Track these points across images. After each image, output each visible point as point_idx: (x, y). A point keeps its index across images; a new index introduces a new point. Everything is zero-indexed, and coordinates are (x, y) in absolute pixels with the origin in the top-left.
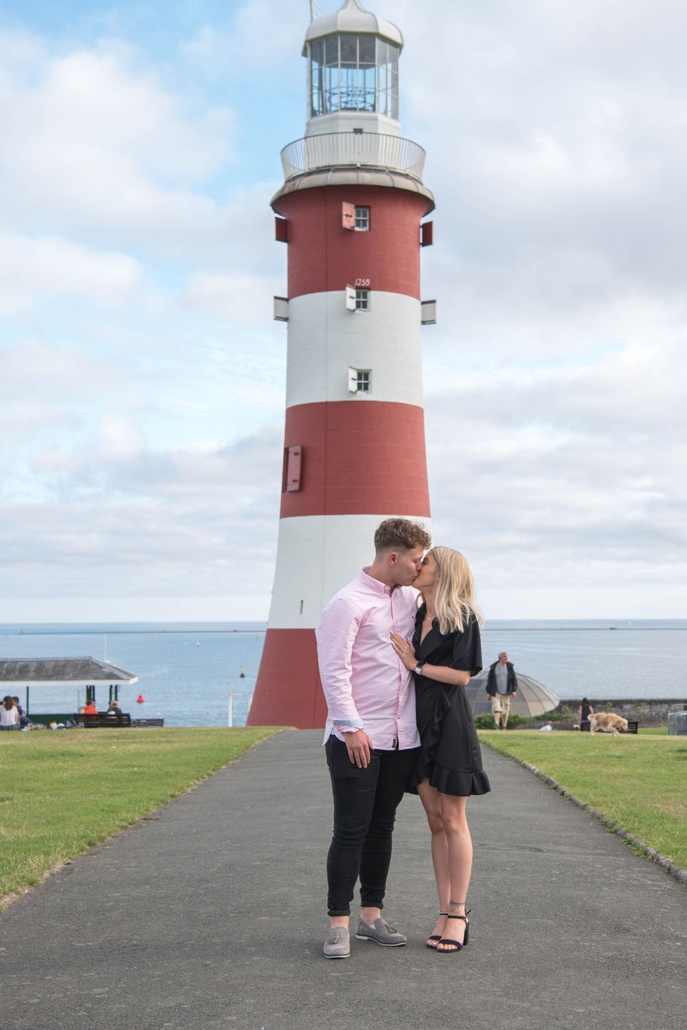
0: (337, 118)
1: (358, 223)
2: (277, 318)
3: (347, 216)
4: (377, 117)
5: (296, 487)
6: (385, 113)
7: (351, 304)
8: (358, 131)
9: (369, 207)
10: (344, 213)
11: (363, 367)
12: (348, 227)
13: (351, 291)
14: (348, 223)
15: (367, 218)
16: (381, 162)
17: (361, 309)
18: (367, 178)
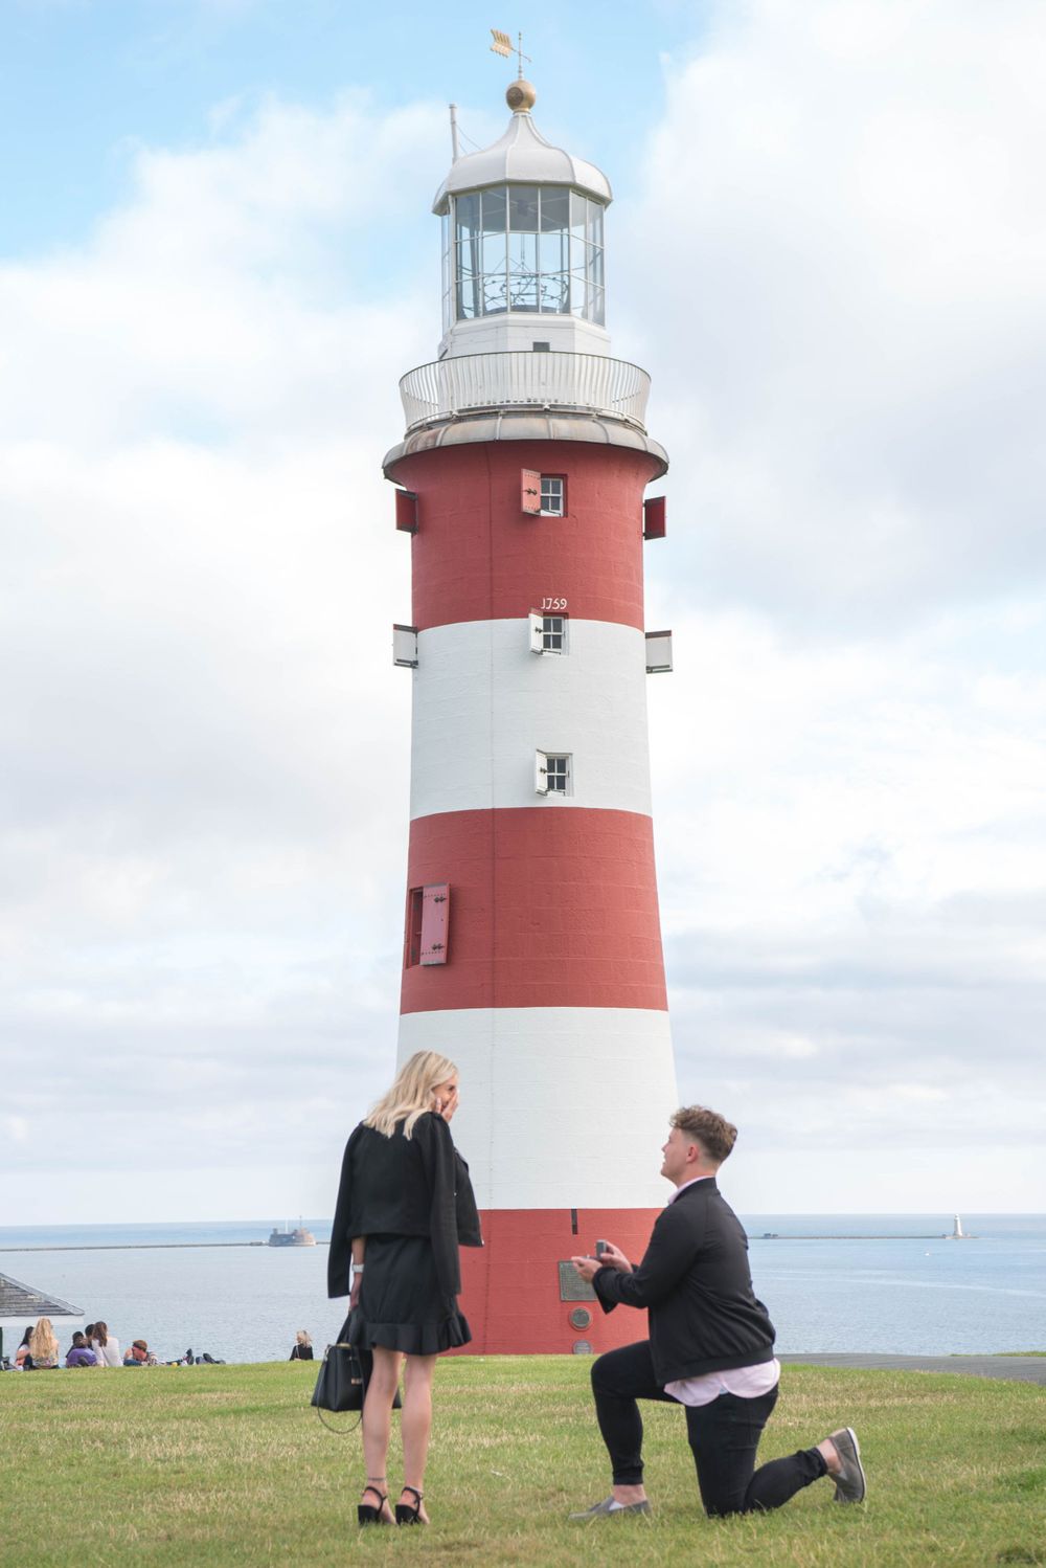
0: (506, 324)
1: (544, 504)
2: (400, 662)
3: (529, 492)
4: (573, 323)
5: (440, 957)
6: (585, 316)
7: (537, 642)
8: (541, 347)
9: (564, 477)
10: (525, 487)
11: (558, 749)
12: (531, 511)
13: (536, 620)
14: (529, 504)
15: (561, 495)
16: (581, 400)
17: (552, 649)
18: (563, 429)
